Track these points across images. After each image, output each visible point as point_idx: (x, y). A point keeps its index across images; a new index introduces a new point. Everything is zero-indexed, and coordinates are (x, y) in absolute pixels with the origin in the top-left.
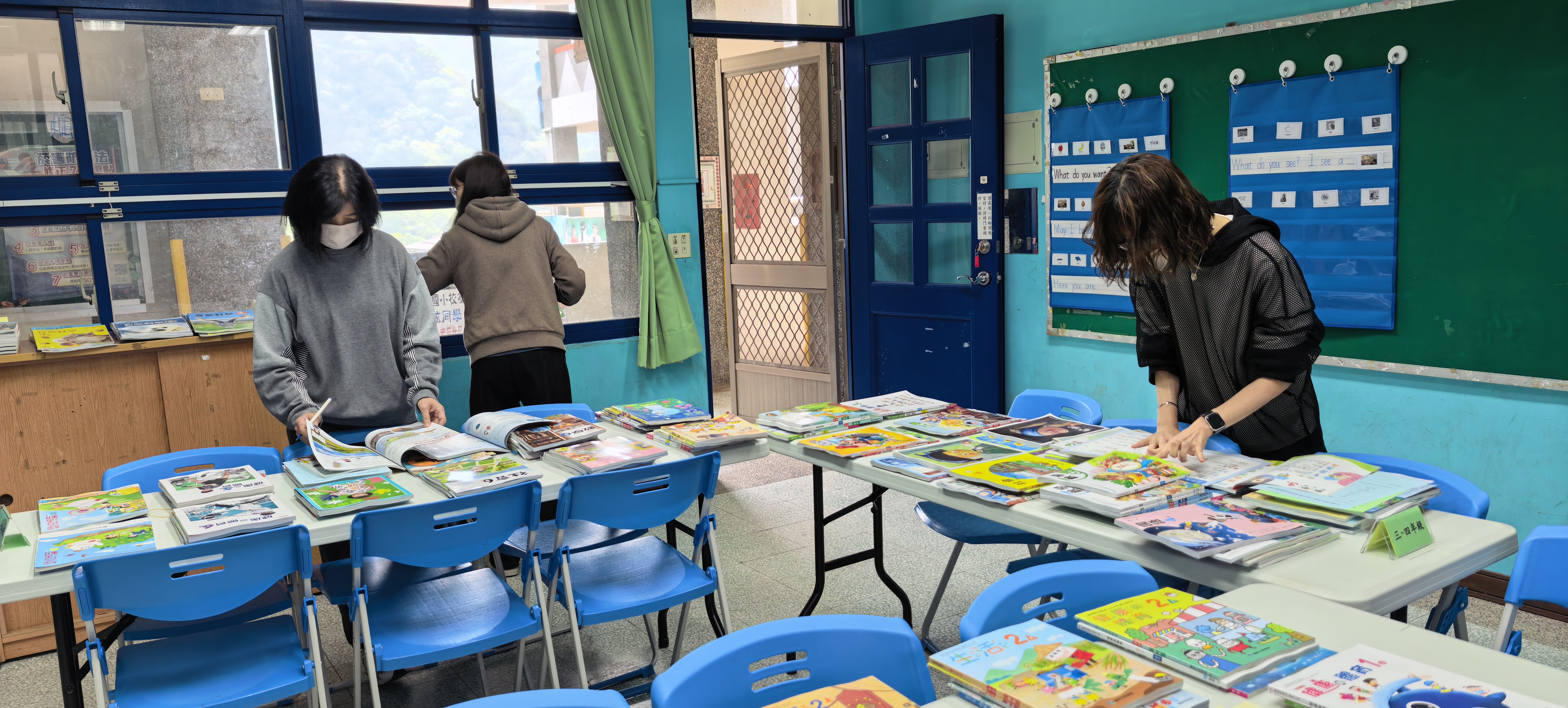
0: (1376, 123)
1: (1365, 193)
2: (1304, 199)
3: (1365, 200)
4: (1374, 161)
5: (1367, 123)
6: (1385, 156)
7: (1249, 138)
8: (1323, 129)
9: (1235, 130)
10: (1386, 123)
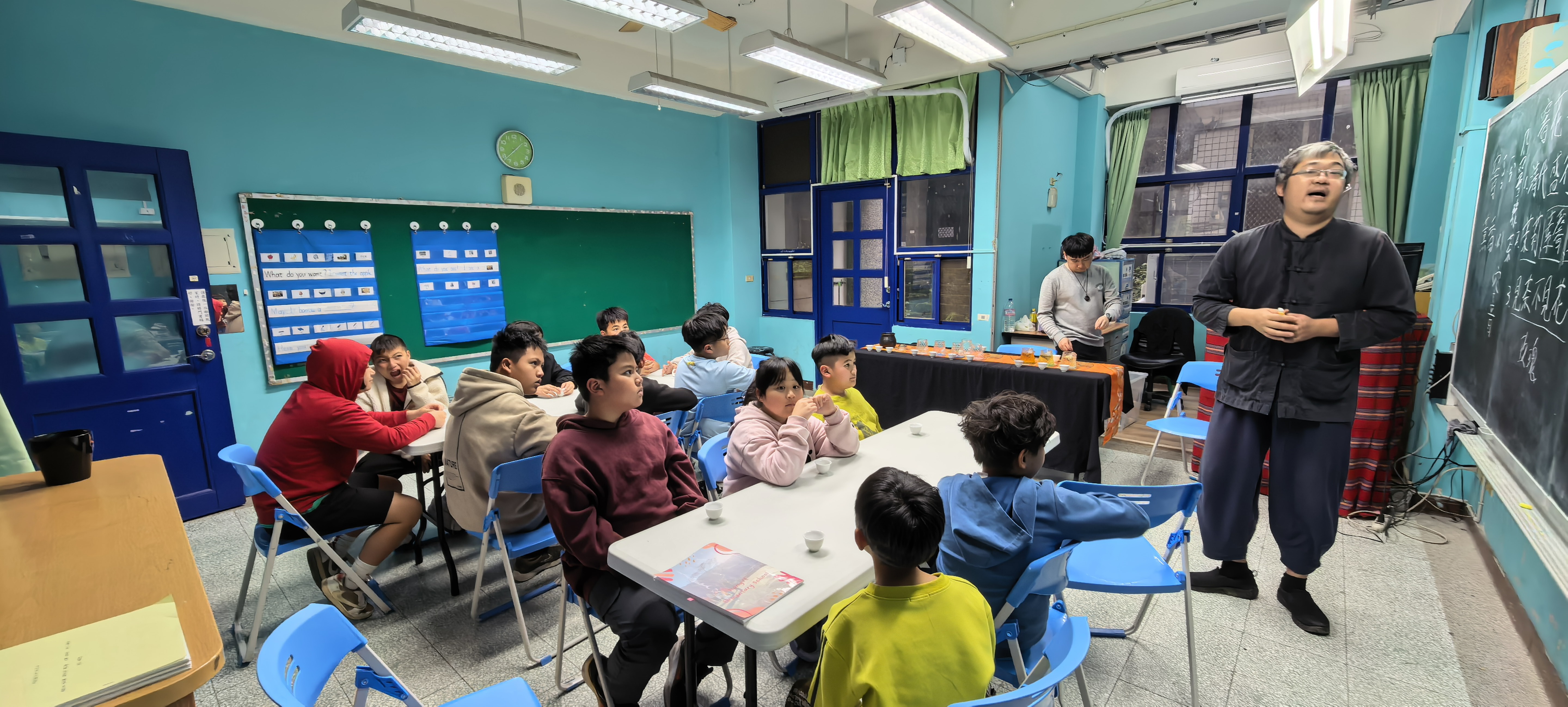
0: (490, 253)
1: (490, 281)
2: (463, 285)
3: (490, 284)
4: (492, 269)
5: (487, 252)
6: (496, 266)
7: (428, 255)
8: (468, 254)
9: (418, 252)
10: (494, 254)
